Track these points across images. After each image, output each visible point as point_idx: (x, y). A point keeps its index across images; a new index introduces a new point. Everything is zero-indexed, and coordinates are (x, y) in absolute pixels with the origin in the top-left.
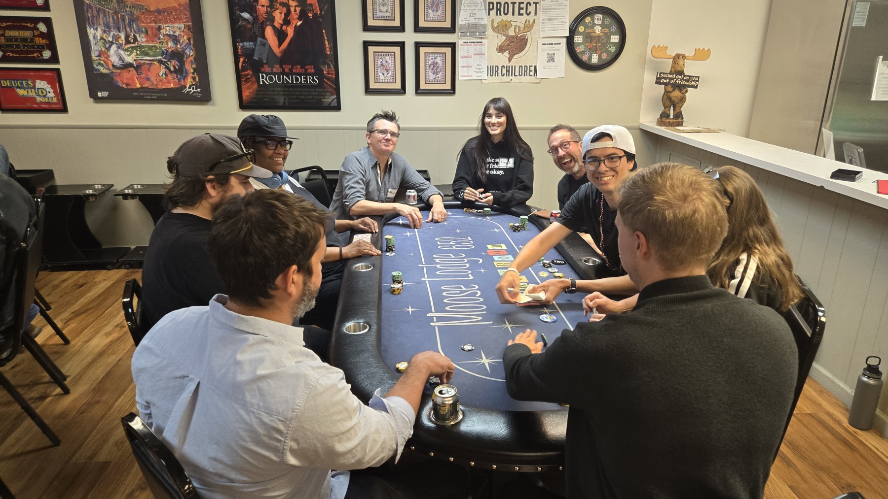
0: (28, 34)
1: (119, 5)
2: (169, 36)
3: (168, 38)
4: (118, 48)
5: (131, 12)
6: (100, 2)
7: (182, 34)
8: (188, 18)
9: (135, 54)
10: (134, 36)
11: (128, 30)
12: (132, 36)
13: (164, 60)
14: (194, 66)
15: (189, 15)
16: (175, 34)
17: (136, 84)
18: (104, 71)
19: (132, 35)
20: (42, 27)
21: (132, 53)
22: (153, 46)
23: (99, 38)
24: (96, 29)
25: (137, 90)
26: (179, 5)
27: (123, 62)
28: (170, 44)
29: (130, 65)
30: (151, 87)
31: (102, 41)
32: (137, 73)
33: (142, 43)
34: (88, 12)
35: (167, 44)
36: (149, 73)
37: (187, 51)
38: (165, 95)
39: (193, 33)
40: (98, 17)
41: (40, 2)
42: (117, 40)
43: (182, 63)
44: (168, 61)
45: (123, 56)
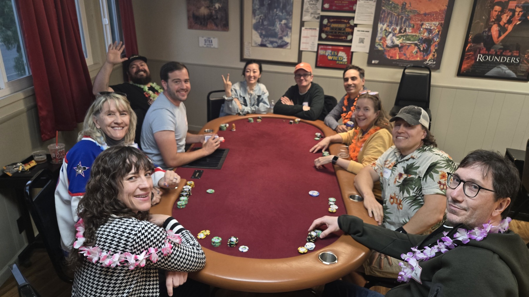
0: (343, 26)
1: (402, 10)
3: (426, 30)
4: (393, 35)
6: (391, 8)
7: (436, 28)
8: (443, 18)
9: (402, 39)
10: (405, 29)
11: (403, 25)
13: (419, 44)
14: (436, 48)
15: (444, 16)
16: (431, 28)
17: (396, 57)
18: (380, 48)
19: (404, 28)
20: (352, 22)
21: (400, 38)
22: (414, 35)
23: (384, 29)
24: (384, 24)
25: (396, 61)
26: (440, 10)
27: (393, 43)
28: (426, 34)
29: (397, 46)
30: (405, 59)
31: (385, 31)
32: (400, 50)
33: (409, 33)
34: (382, 14)
36: (407, 51)
37: (435, 39)
38: (412, 64)
39: (443, 28)
40: (387, 17)
41: (355, 8)
42: (394, 31)
43: (429, 45)
44: (422, 44)
45: (394, 40)
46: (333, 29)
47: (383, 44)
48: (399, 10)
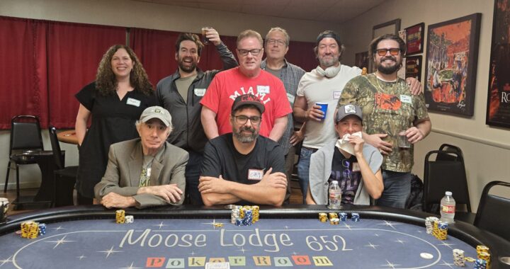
0: (413, 66)
1: (442, 42)
2: (458, 61)
3: (457, 63)
4: (437, 73)
5: (445, 46)
6: (435, 42)
7: (464, 60)
8: (468, 46)
11: (442, 60)
12: (443, 65)
13: (453, 81)
15: (468, 42)
17: (439, 99)
18: (430, 90)
19: (443, 63)
20: (418, 62)
22: (450, 70)
23: (431, 67)
24: (431, 61)
25: (438, 104)
26: (466, 37)
27: (437, 83)
28: (457, 68)
29: (439, 85)
30: (444, 102)
33: (446, 68)
34: (430, 50)
36: (445, 91)
38: (449, 108)
39: (469, 58)
40: (433, 53)
41: (420, 47)
42: (437, 68)
43: (460, 82)
45: (437, 79)
48: (440, 43)
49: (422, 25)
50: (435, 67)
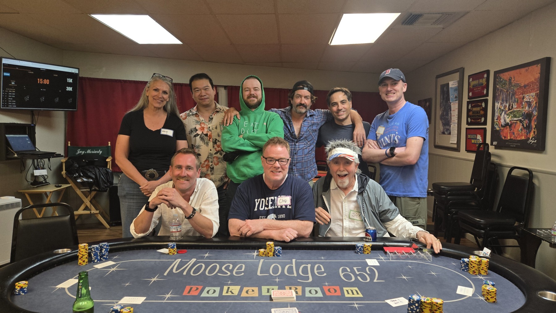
0: (478, 109)
1: (509, 86)
2: (527, 102)
3: (526, 104)
4: (505, 113)
5: (513, 89)
6: (502, 86)
7: (533, 100)
8: (538, 87)
9: (511, 116)
10: (512, 105)
11: (510, 102)
12: (511, 105)
13: (522, 120)
14: (536, 123)
15: (538, 85)
16: (530, 100)
17: (508, 137)
18: (498, 129)
20: (483, 105)
22: (519, 110)
23: (499, 108)
24: (498, 103)
25: (508, 141)
26: (535, 80)
27: (505, 122)
28: (527, 108)
29: (508, 124)
30: (514, 139)
31: (500, 110)
32: (510, 128)
33: (515, 109)
34: (497, 93)
35: (525, 108)
36: (515, 129)
37: (534, 112)
38: (519, 144)
39: (539, 98)
40: (500, 96)
41: (485, 92)
42: (505, 109)
43: (530, 121)
44: (524, 120)
45: (506, 118)
46: (474, 112)
47: (499, 123)
48: (507, 86)
49: (488, 72)
50: (503, 108)
